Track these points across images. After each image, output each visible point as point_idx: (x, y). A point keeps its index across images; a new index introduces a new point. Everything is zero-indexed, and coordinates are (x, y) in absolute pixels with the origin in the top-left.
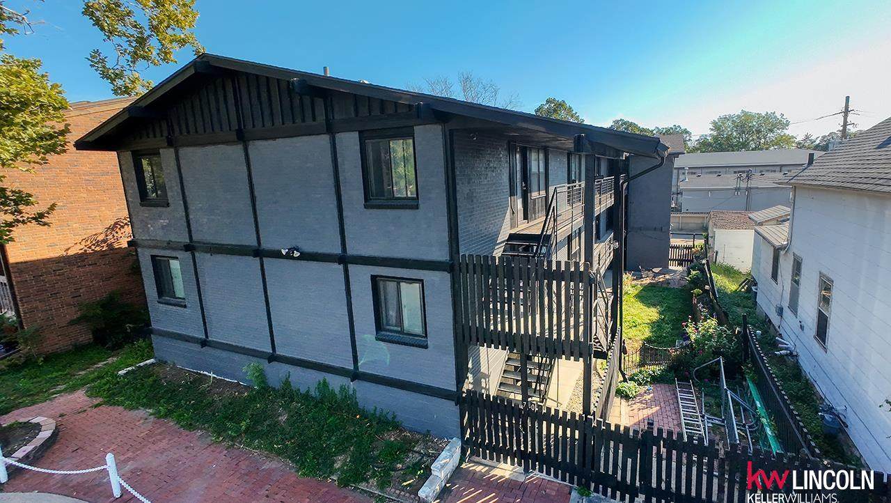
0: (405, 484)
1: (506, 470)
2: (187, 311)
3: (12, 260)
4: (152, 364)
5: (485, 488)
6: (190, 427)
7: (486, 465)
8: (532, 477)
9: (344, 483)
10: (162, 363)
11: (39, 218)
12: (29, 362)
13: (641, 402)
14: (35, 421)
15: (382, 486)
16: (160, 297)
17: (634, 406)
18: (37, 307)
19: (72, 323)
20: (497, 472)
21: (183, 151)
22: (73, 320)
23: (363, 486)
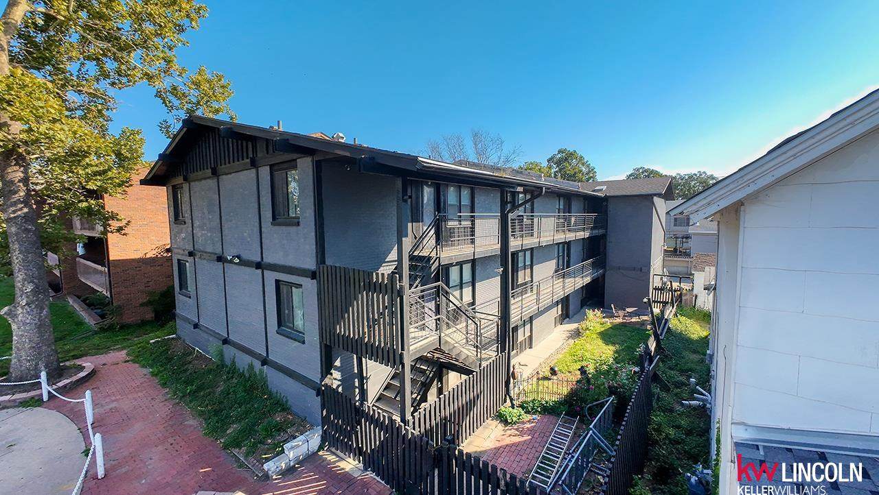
0: (264, 456)
1: (350, 464)
2: (191, 300)
3: (111, 258)
4: (173, 338)
5: (323, 475)
6: (164, 385)
7: (338, 456)
8: (367, 475)
9: (226, 447)
10: (179, 338)
11: (120, 230)
12: (110, 328)
13: (517, 430)
14: (84, 365)
15: (247, 455)
16: (180, 290)
17: (509, 432)
18: (122, 291)
19: (142, 305)
20: (342, 464)
21: (192, 184)
22: (144, 303)
23: (236, 451)
